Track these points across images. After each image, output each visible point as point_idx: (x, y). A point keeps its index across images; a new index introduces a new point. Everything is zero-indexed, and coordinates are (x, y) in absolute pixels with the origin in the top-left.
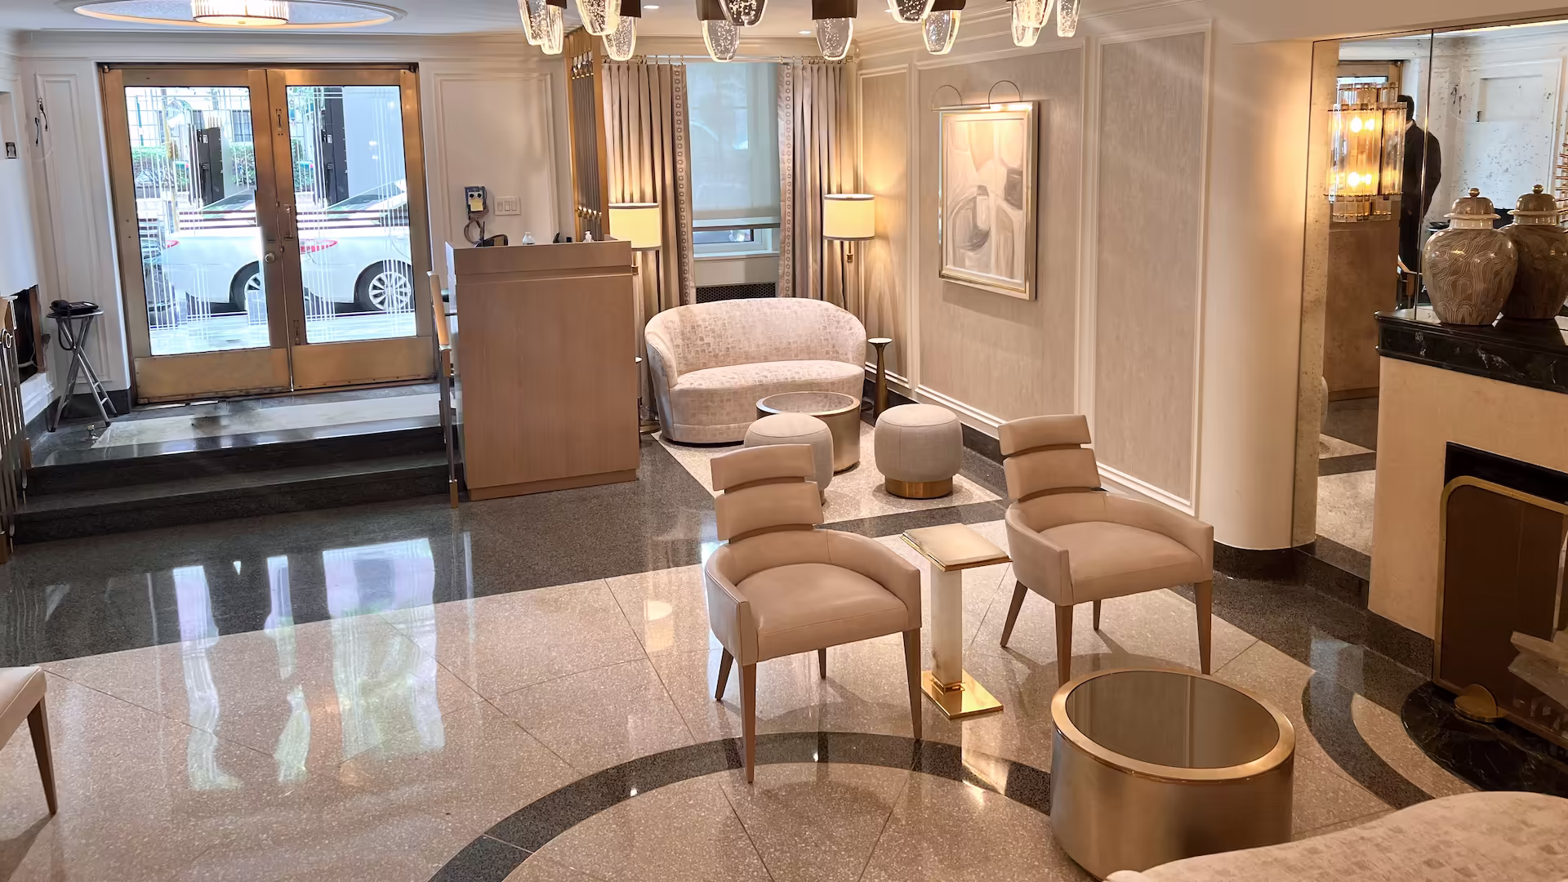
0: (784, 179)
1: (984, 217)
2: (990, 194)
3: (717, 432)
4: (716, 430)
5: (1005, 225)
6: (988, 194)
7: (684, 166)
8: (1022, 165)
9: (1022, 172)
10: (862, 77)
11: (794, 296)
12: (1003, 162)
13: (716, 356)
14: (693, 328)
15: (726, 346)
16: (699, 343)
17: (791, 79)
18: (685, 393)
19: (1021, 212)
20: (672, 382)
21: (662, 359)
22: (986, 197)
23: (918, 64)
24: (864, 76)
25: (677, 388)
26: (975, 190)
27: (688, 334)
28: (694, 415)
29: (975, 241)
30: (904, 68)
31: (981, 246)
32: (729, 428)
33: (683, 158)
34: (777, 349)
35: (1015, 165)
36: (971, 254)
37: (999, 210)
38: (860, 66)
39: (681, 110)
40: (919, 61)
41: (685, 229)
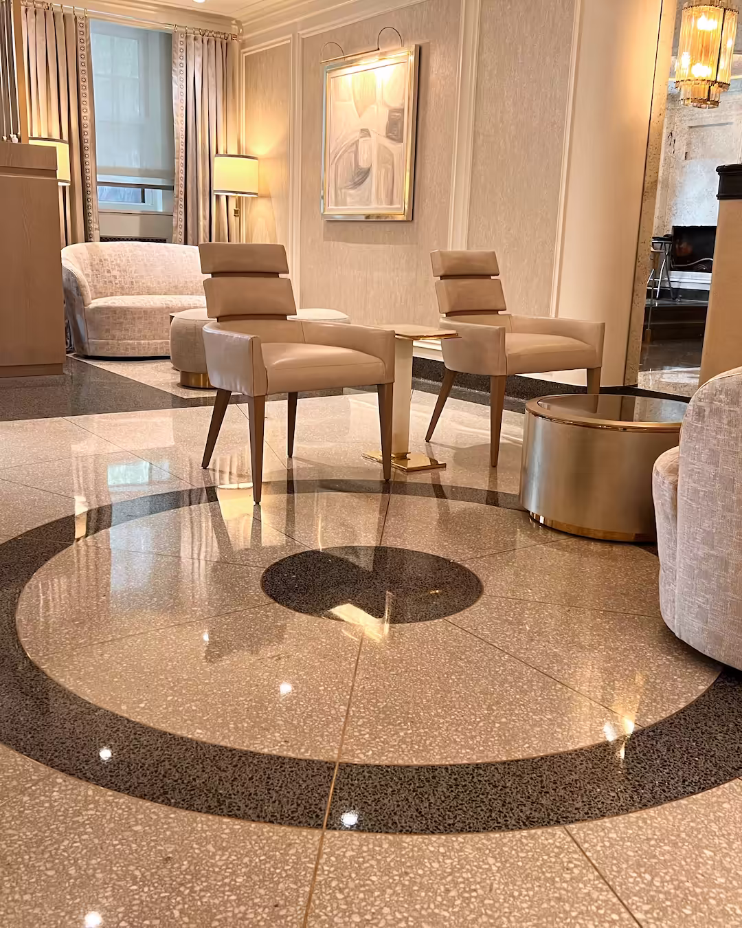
0: (178, 138)
1: (366, 156)
2: (371, 133)
3: (129, 347)
4: (129, 344)
5: (386, 160)
6: (370, 135)
7: (88, 114)
8: (403, 104)
9: (403, 110)
10: (244, 55)
11: (186, 243)
12: (385, 104)
13: (122, 288)
14: (101, 261)
15: (130, 280)
16: (106, 274)
17: (184, 47)
18: (98, 310)
19: (401, 145)
20: (87, 302)
21: (76, 280)
22: (368, 138)
23: (301, 32)
24: (247, 54)
25: (91, 306)
26: (358, 134)
27: (97, 266)
28: (108, 331)
29: (356, 180)
30: (287, 39)
31: (362, 182)
32: (140, 344)
33: (88, 107)
34: (176, 287)
35: (397, 105)
36: (352, 192)
37: (381, 148)
38: (243, 45)
39: (85, 60)
40: (302, 29)
41: (90, 182)
